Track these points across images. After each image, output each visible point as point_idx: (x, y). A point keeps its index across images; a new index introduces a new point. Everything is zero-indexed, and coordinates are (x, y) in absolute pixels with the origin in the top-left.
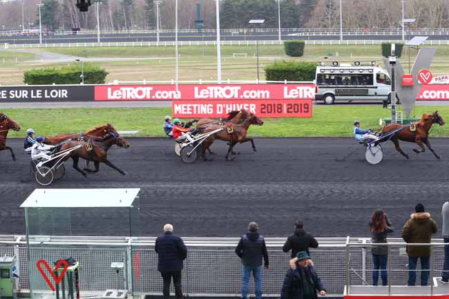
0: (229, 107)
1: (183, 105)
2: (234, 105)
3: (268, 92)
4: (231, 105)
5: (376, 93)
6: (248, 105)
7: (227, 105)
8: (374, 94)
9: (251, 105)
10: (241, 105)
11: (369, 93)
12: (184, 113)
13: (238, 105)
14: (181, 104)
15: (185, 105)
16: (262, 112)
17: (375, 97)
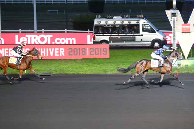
0: (43, 51)
1: (6, 49)
2: (47, 49)
3: (74, 39)
4: (44, 49)
5: (142, 40)
6: (58, 49)
7: (42, 49)
8: (140, 40)
9: (61, 49)
10: (53, 49)
11: (136, 40)
12: (6, 55)
13: (50, 49)
14: (4, 48)
15: (7, 49)
16: (69, 55)
17: (141, 43)
